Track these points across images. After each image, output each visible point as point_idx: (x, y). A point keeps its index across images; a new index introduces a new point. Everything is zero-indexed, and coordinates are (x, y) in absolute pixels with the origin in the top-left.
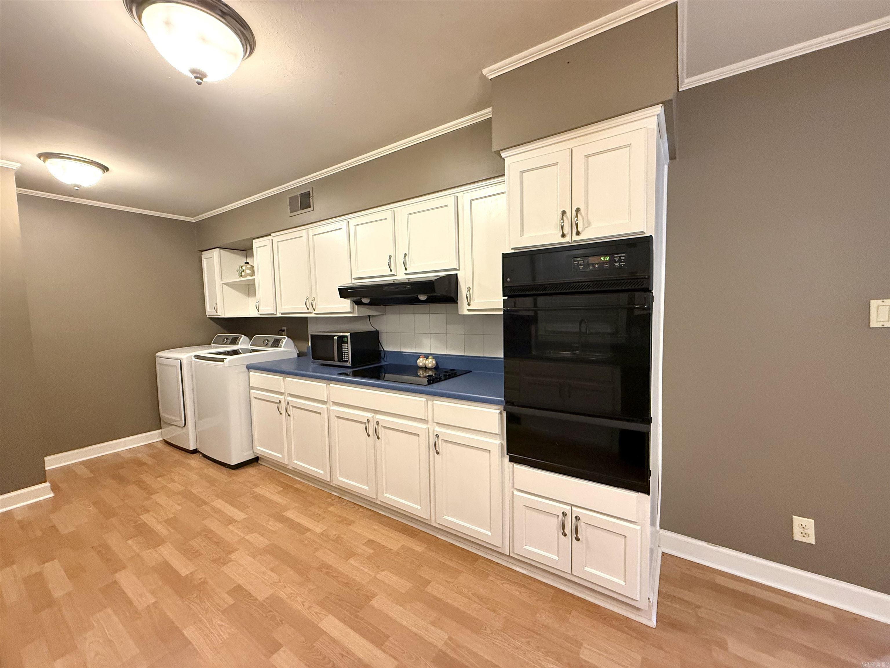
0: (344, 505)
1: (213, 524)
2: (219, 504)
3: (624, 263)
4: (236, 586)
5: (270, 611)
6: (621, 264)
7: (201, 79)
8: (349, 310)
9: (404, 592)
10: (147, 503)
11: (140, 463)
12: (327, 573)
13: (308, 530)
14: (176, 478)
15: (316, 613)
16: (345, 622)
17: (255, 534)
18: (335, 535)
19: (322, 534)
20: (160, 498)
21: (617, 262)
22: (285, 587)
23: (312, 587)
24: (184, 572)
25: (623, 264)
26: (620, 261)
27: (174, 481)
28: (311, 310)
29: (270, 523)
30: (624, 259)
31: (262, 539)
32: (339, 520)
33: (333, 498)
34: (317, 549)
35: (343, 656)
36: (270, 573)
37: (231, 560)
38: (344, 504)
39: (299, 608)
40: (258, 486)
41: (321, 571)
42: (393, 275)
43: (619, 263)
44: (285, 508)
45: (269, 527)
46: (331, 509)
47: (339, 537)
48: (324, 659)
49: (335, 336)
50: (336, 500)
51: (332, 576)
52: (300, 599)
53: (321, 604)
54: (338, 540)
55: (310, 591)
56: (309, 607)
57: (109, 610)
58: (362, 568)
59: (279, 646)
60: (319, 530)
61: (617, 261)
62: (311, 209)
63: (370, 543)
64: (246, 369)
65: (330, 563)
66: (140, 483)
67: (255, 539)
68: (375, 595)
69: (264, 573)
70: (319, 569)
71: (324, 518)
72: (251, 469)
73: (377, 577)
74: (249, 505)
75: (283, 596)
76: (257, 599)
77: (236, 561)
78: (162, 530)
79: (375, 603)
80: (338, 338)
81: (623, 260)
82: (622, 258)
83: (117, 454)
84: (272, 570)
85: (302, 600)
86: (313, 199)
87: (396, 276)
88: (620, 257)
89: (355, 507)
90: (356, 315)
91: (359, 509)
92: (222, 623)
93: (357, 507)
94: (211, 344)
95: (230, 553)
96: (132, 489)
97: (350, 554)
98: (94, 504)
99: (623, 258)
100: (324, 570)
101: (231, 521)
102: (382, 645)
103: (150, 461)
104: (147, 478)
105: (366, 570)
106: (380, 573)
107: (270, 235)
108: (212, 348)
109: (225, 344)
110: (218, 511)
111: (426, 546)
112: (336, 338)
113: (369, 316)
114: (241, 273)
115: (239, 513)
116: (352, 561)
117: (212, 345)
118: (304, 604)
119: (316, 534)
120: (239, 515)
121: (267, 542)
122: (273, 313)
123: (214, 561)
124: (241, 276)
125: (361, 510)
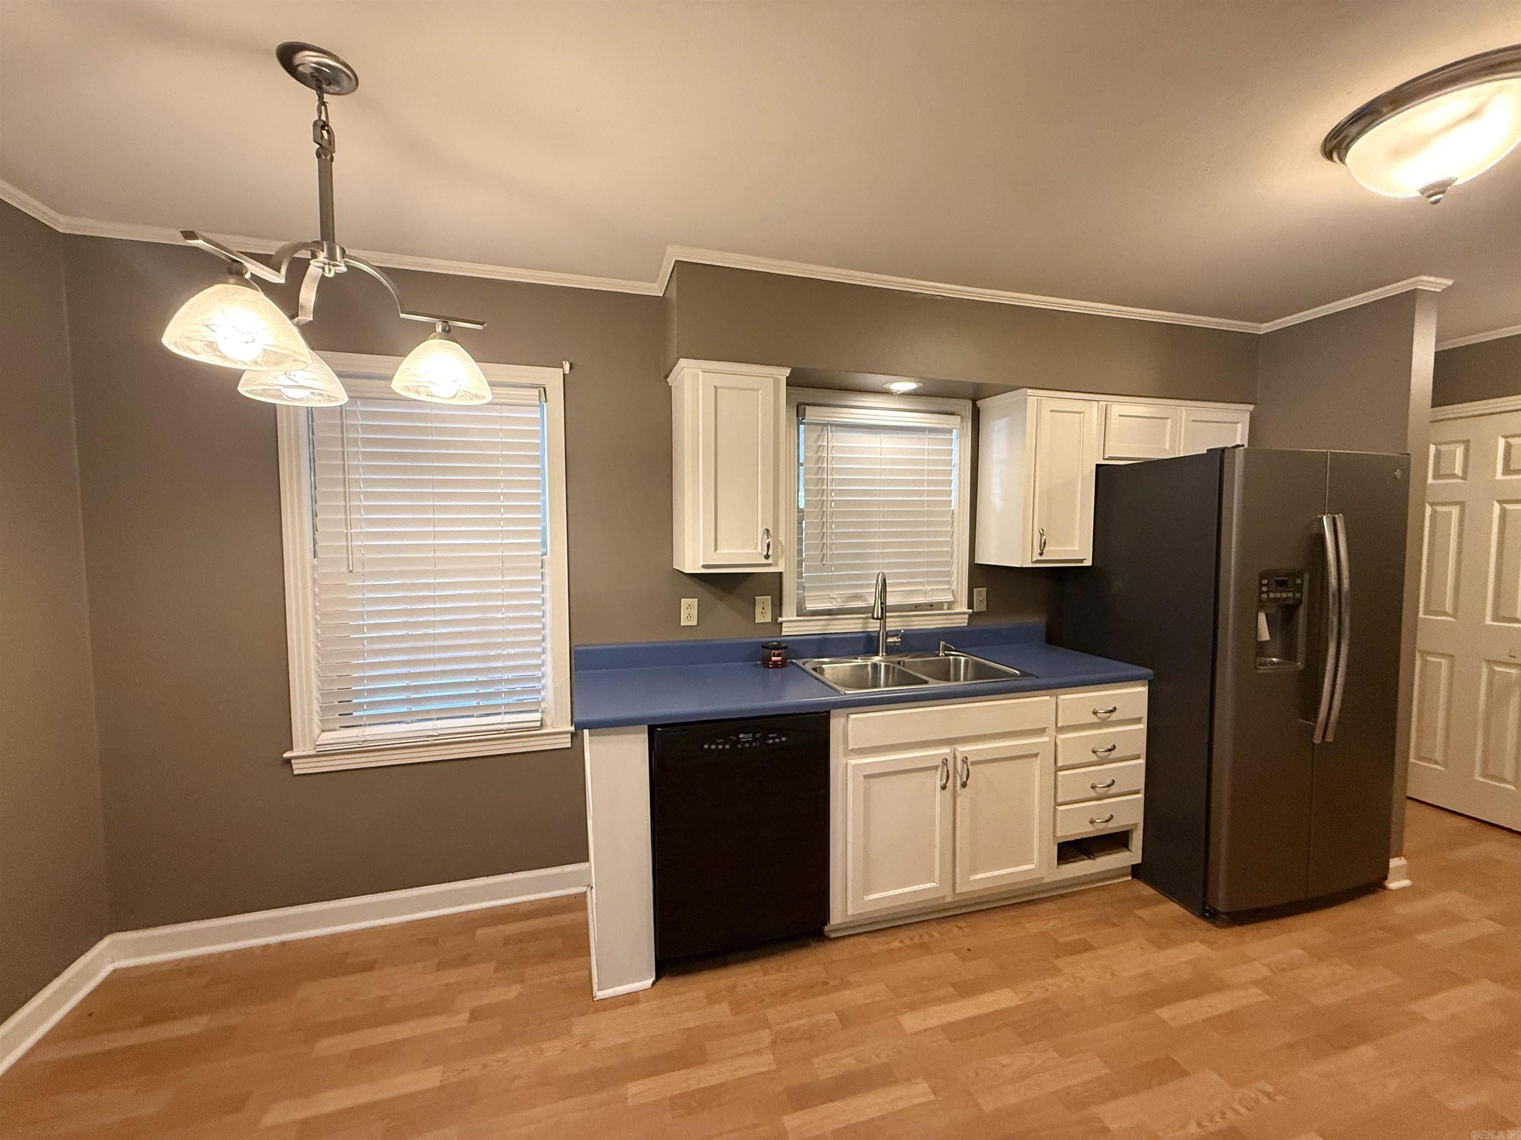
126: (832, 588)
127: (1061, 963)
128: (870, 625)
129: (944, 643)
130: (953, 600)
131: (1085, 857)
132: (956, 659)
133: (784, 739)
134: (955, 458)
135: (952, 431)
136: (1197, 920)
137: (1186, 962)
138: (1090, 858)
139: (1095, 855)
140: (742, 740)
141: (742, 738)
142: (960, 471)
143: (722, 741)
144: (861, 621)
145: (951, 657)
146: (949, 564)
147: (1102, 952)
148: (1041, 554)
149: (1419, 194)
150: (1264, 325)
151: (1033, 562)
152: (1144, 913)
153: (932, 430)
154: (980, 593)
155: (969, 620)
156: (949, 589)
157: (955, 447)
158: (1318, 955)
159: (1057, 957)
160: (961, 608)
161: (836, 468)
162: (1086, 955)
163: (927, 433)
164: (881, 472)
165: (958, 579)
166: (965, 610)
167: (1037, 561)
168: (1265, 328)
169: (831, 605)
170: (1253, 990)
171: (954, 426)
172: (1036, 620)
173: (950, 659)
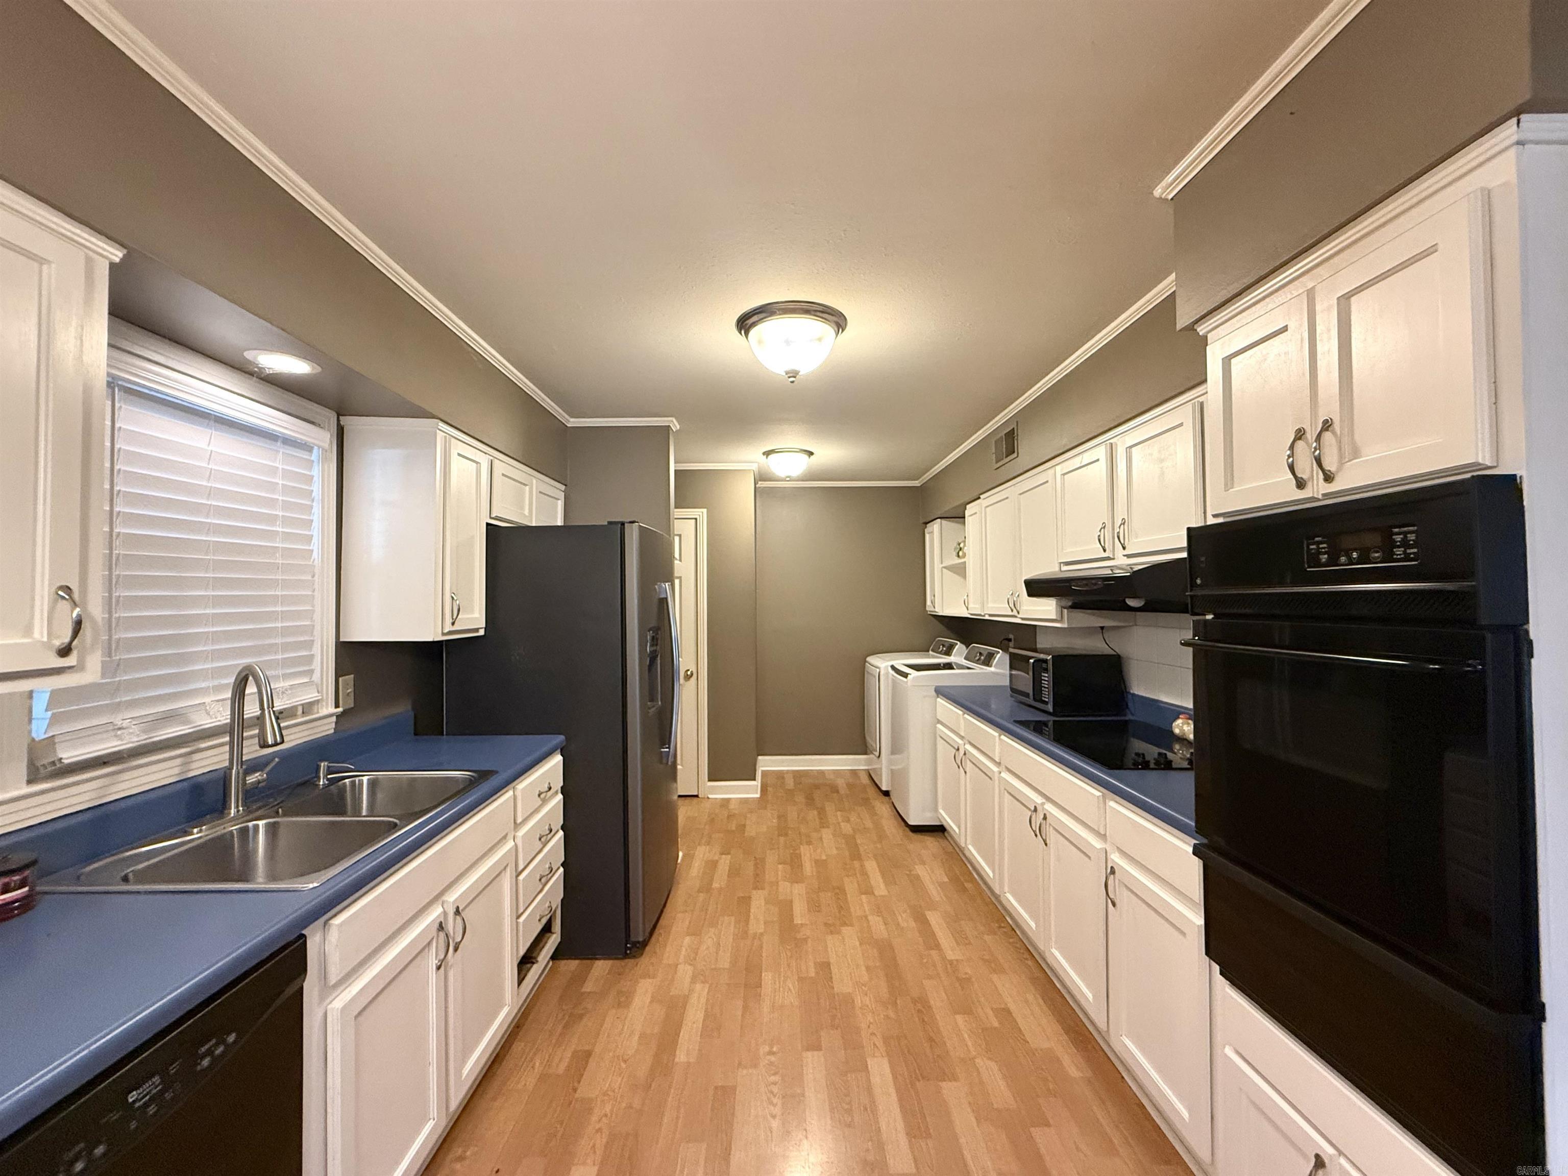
0: (1010, 943)
1: (851, 886)
2: (871, 866)
3: (1415, 550)
4: (826, 962)
5: (836, 1009)
6: (1408, 551)
7: (795, 377)
8: (1054, 617)
9: (995, 1106)
10: (814, 835)
11: (834, 789)
12: (919, 1011)
13: (937, 946)
14: (853, 818)
15: (875, 1044)
16: (895, 1078)
17: (880, 919)
18: (966, 973)
19: (951, 962)
20: (827, 834)
21: (1399, 547)
22: (866, 995)
23: (892, 1014)
24: (798, 920)
25: (1412, 551)
26: (1405, 544)
27: (848, 821)
28: (1015, 613)
29: (904, 916)
30: (1414, 538)
31: (883, 927)
32: (987, 957)
33: (1003, 925)
34: (930, 977)
35: (866, 1109)
36: (863, 968)
37: (839, 933)
38: (1011, 940)
39: (863, 1026)
40: (923, 863)
41: (915, 1005)
42: (1108, 559)
43: (1403, 549)
44: (932, 906)
45: (900, 918)
46: (987, 938)
47: (969, 980)
48: (846, 1096)
49: (1031, 658)
50: (1004, 930)
51: (923, 1019)
52: (870, 1018)
53: (886, 1040)
54: (965, 982)
55: (887, 1017)
56: (873, 1034)
57: (733, 918)
58: (966, 1036)
59: (818, 1048)
60: (951, 955)
61: (1398, 544)
62: (1015, 455)
63: (1005, 1013)
64: (934, 693)
65: (932, 1002)
66: (822, 812)
67: (876, 922)
68: (955, 1078)
69: (858, 966)
70: (915, 1002)
71: (970, 943)
72: (929, 838)
73: (977, 1060)
74: (898, 883)
75: (858, 1002)
76: (833, 988)
77: (843, 937)
78: (808, 868)
79: (948, 1088)
80: (1035, 661)
81: (1411, 542)
82: (1409, 535)
83: (822, 772)
84: (868, 968)
85: (872, 1021)
86: (1017, 440)
87: (1114, 559)
88: (1405, 534)
89: (1023, 953)
90: (1066, 626)
91: (1027, 959)
92: (792, 988)
93: (1026, 955)
94: (928, 651)
95: (845, 924)
96: (813, 814)
97: (965, 1008)
98: (779, 817)
99: (1412, 537)
100: (919, 1006)
101: (868, 891)
102: (914, 1137)
103: (843, 791)
104: (830, 808)
105: (970, 1044)
106: (985, 1059)
107: (979, 498)
108: (929, 658)
109: (940, 653)
110: (864, 873)
111: (1089, 1074)
112: (1032, 661)
113: (1102, 628)
114: (958, 553)
115: (882, 886)
116: (960, 1019)
117: (931, 652)
118: (871, 1026)
119: (944, 958)
120: (881, 889)
121: (885, 935)
122: (979, 613)
123: (826, 924)
124: (958, 556)
125: (1030, 963)
126: (117, 708)
127: (583, 1091)
128: (194, 766)
129: (326, 763)
130: (320, 698)
131: (529, 965)
132: (353, 783)
133: (231, 1038)
134: (316, 488)
135: (312, 448)
136: (623, 963)
137: (651, 1002)
138: (533, 963)
139: (534, 955)
140: (137, 1105)
141: (134, 1102)
142: (323, 508)
143: (82, 1145)
144: (178, 761)
145: (347, 781)
146: (309, 644)
147: (598, 1049)
148: (453, 624)
149: (784, 374)
150: (572, 420)
151: (443, 634)
152: (589, 987)
153: (288, 441)
154: (346, 684)
155: (336, 723)
156: (311, 683)
157: (316, 472)
158: (696, 932)
159: (575, 1090)
160: (327, 708)
161: (125, 471)
162: (592, 1063)
163: (279, 443)
164: (211, 492)
165: (322, 663)
166: (332, 710)
167: (450, 633)
168: (573, 422)
169: (119, 743)
170: (698, 986)
171: (316, 442)
172: (402, 709)
173: (345, 783)
